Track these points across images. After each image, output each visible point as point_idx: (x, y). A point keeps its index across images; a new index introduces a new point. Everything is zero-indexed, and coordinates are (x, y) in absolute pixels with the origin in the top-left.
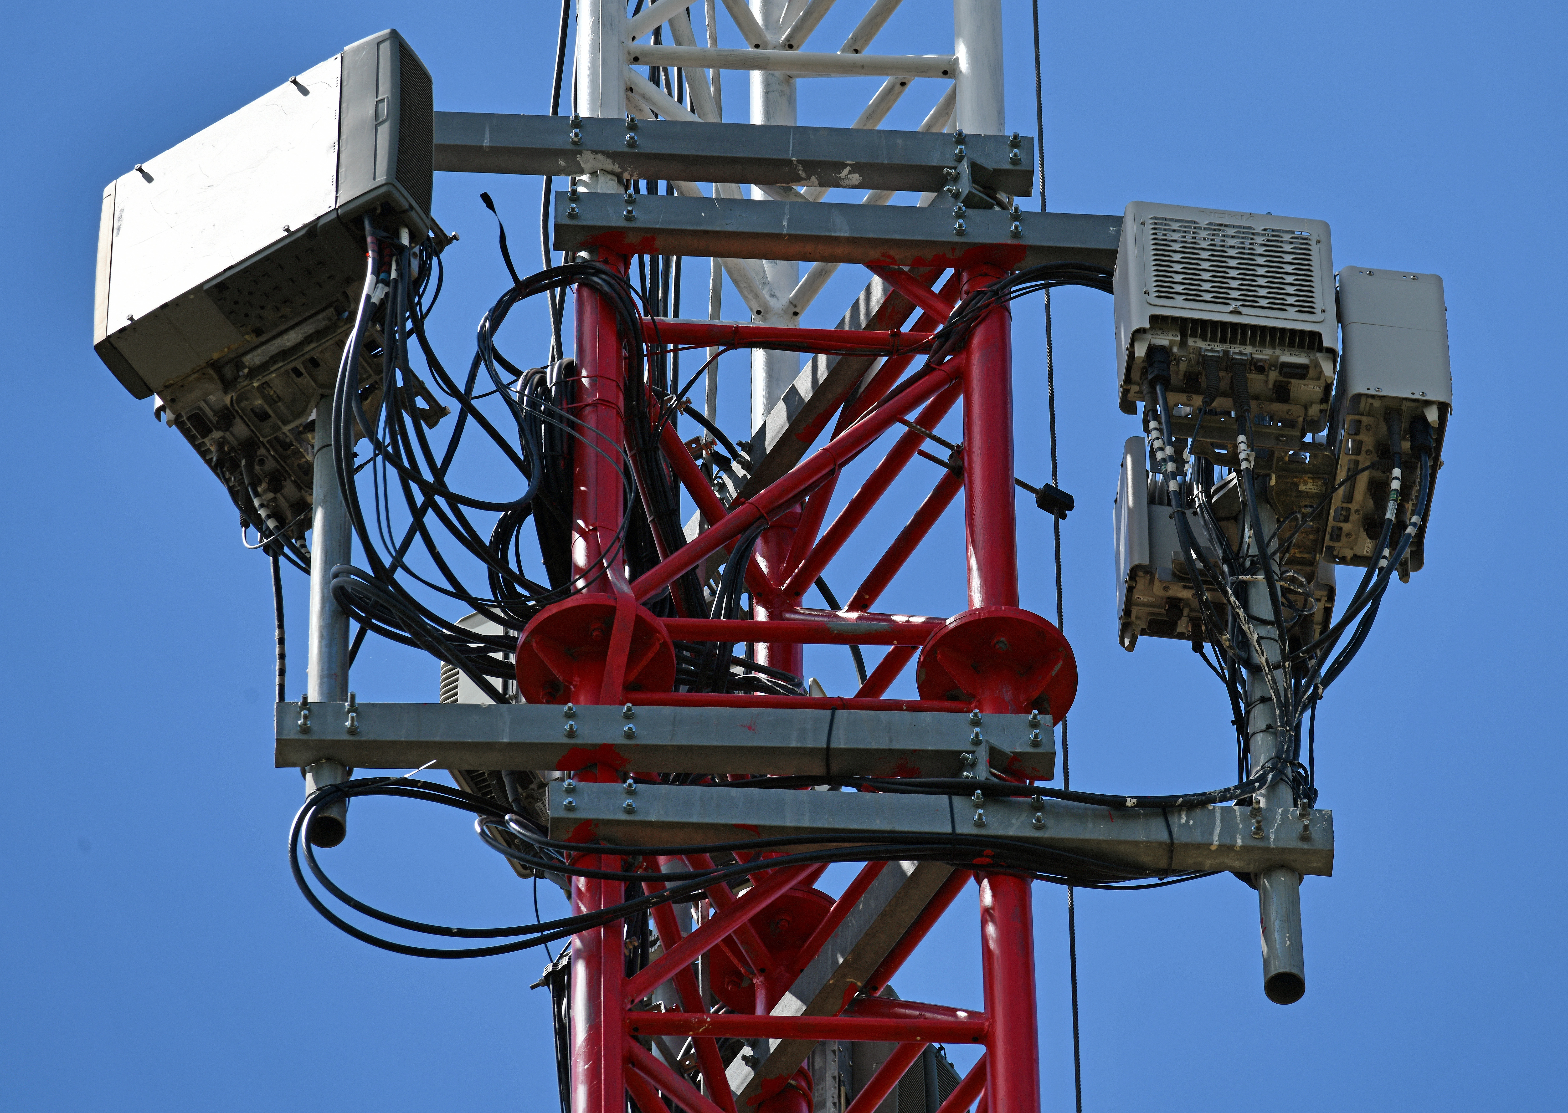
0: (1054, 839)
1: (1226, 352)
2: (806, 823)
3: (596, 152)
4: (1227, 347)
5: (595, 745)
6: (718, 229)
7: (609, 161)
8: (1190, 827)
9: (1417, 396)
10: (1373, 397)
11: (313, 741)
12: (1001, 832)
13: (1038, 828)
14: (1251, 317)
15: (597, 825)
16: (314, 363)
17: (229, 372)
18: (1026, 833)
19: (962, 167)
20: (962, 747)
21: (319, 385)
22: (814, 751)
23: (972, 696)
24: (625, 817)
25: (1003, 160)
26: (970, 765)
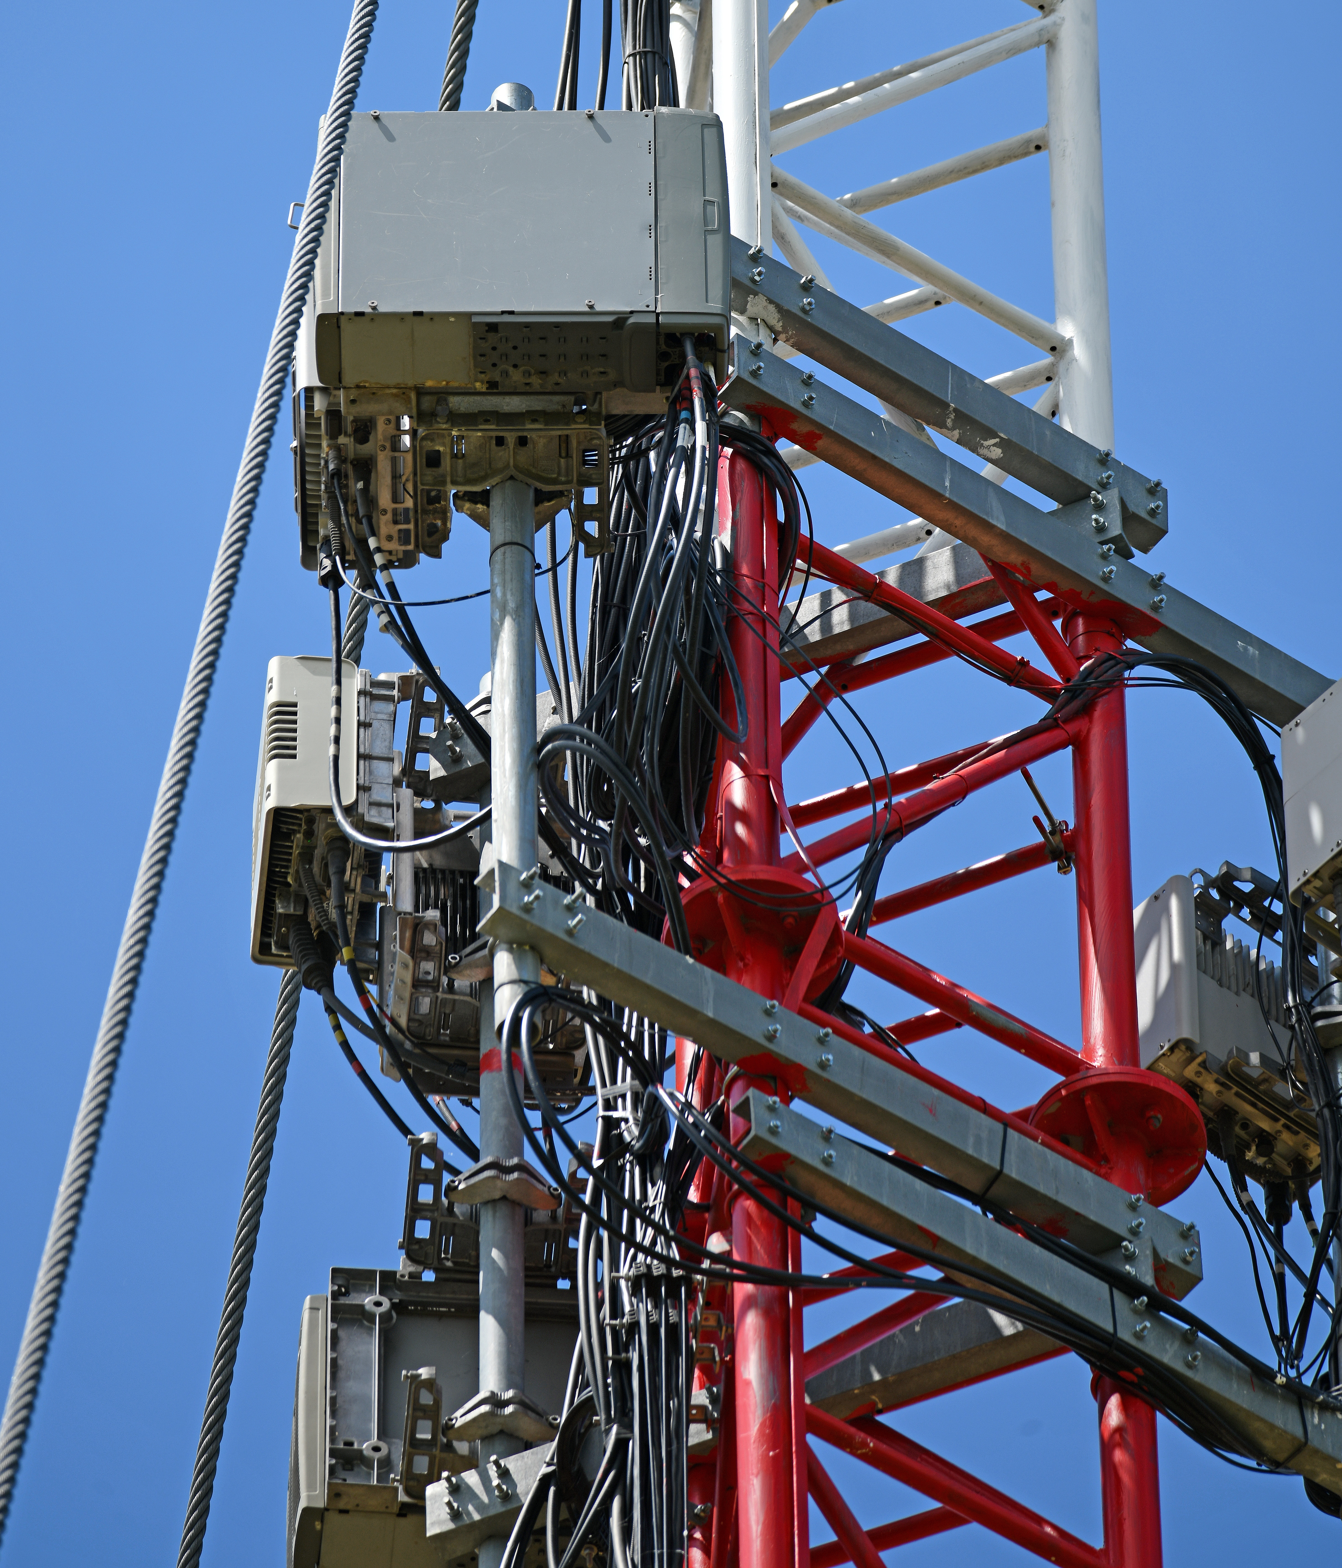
0: (1201, 1386)
2: (984, 1256)
3: (771, 302)
5: (791, 1061)
6: (887, 459)
7: (777, 316)
8: (1322, 1432)
11: (532, 925)
12: (1156, 1355)
13: (1190, 1366)
15: (792, 1163)
16: (523, 442)
17: (427, 402)
18: (1180, 1366)
19: (1111, 498)
20: (1122, 1231)
21: (515, 466)
22: (987, 1166)
23: (1108, 1162)
24: (823, 1167)
25: (1142, 505)
26: (1130, 1258)
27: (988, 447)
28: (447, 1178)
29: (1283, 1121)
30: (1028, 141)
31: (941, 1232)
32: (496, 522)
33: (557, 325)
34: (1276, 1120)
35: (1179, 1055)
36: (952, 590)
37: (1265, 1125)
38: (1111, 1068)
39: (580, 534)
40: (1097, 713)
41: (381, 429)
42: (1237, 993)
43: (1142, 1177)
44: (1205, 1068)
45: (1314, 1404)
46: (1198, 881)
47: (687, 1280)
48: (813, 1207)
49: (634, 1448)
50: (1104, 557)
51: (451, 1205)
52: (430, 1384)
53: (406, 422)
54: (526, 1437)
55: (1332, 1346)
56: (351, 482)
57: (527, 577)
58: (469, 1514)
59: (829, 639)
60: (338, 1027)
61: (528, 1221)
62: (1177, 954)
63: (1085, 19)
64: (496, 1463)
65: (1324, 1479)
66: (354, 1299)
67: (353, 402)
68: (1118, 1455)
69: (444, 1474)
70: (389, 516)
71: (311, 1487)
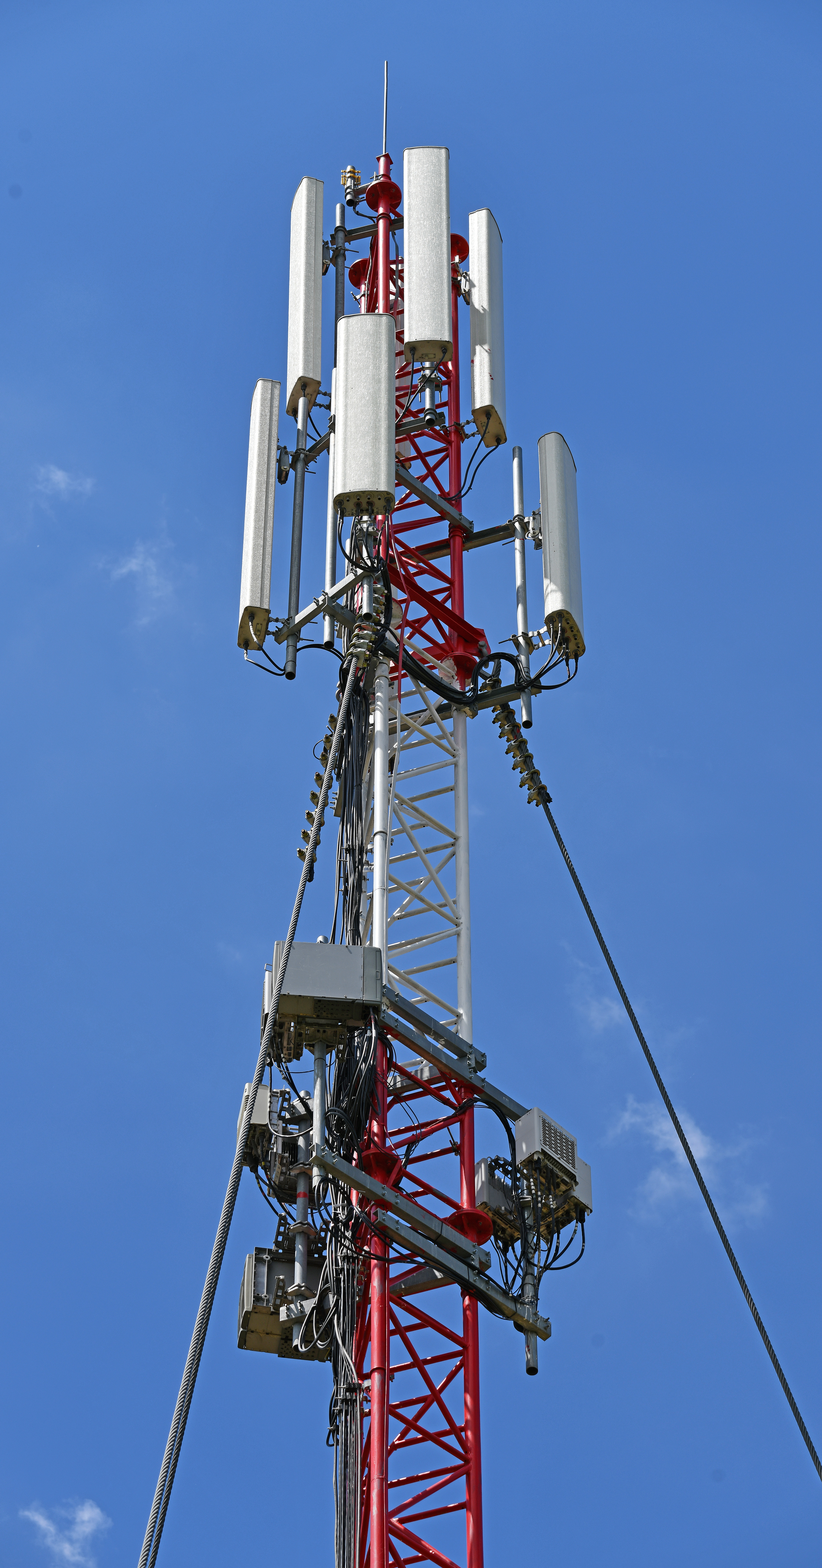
1: (553, 1168)
2: (435, 1256)
3: (388, 999)
5: (388, 1201)
6: (416, 1043)
7: (389, 1002)
8: (521, 1310)
9: (586, 1204)
10: (576, 1198)
12: (479, 1286)
13: (487, 1290)
14: (562, 1162)
15: (388, 1229)
16: (324, 1032)
17: (300, 1019)
18: (485, 1290)
19: (472, 1057)
20: (471, 1253)
21: (322, 1038)
22: (437, 1233)
23: (467, 1233)
24: (396, 1230)
25: (480, 1059)
26: (473, 1260)
27: (441, 1041)
28: (288, 1226)
29: (509, 1225)
30: (452, 960)
31: (425, 1250)
32: (316, 1053)
33: (337, 1001)
34: (507, 1225)
35: (483, 1206)
36: (429, 1078)
37: (504, 1226)
38: (469, 1209)
39: (337, 1056)
40: (467, 1114)
41: (286, 1025)
42: (498, 1191)
43: (476, 1238)
44: (490, 1210)
45: (519, 1302)
46: (489, 1160)
47: (357, 1258)
48: (393, 1241)
49: (341, 1302)
50: (470, 1072)
51: (288, 1232)
52: (283, 1280)
53: (292, 1024)
54: (307, 1296)
55: (522, 1287)
56: (277, 1039)
57: (324, 1068)
58: (291, 1316)
59: (396, 1089)
60: (259, 1183)
61: (308, 1238)
62: (483, 1179)
63: (468, 929)
64: (300, 1303)
65: (520, 1322)
66: (261, 1256)
67: (280, 1018)
68: (468, 1312)
69: (286, 1305)
70: (286, 1048)
71: (247, 1305)
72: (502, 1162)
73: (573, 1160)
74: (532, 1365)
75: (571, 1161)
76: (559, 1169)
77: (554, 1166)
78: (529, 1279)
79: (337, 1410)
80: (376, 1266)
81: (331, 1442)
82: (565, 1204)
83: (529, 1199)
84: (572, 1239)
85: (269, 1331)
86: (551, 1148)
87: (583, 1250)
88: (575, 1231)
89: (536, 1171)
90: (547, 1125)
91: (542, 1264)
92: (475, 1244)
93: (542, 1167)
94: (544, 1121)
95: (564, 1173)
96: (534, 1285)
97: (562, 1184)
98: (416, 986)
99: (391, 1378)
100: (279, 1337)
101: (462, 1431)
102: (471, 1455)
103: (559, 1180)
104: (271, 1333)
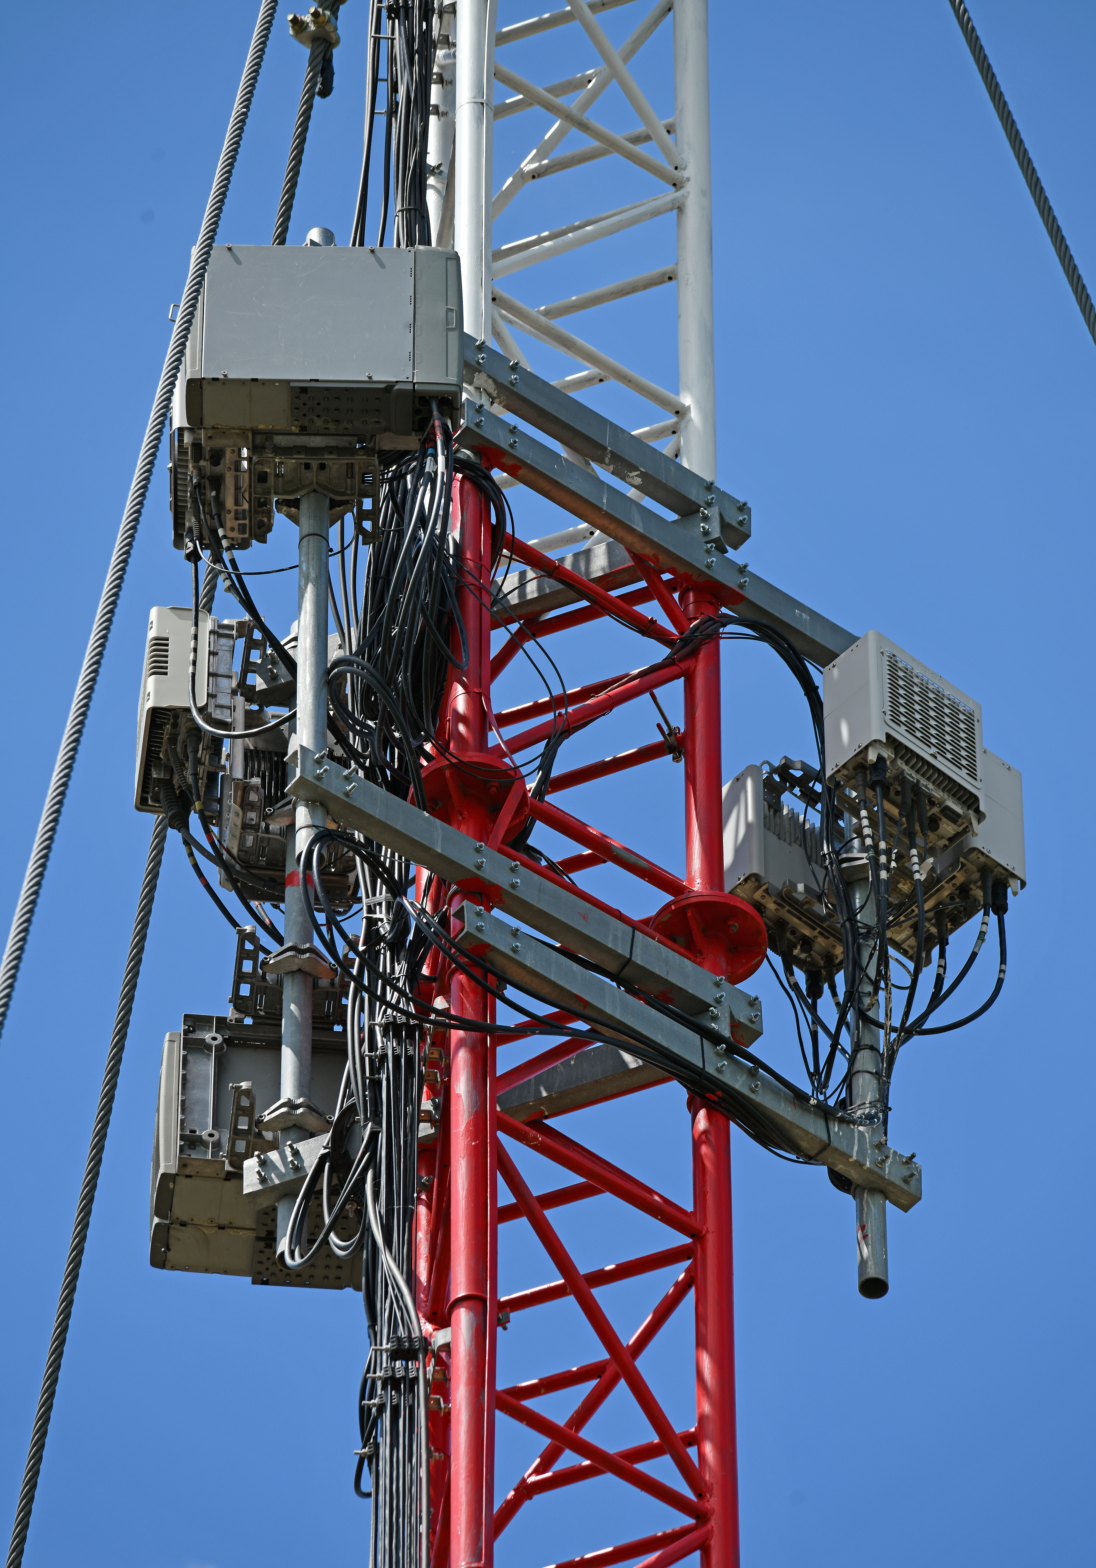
0: (760, 1104)
1: (918, 781)
2: (618, 1015)
3: (490, 377)
4: (919, 777)
5: (492, 883)
6: (565, 484)
7: (493, 386)
8: (840, 1137)
9: (1009, 868)
10: (983, 853)
11: (322, 789)
12: (732, 1083)
13: (753, 1091)
14: (942, 764)
15: (491, 950)
16: (322, 467)
17: (259, 439)
18: (746, 1091)
19: (713, 513)
20: (710, 1000)
21: (317, 483)
22: (620, 956)
23: (701, 954)
24: (511, 954)
25: (734, 518)
26: (715, 1018)
27: (633, 477)
28: (262, 956)
29: (819, 929)
30: (664, 274)
31: (587, 998)
32: (304, 520)
33: (347, 389)
34: (814, 929)
35: (750, 885)
36: (608, 571)
37: (807, 932)
38: (705, 892)
39: (359, 529)
40: (701, 656)
41: (229, 456)
42: (790, 844)
43: (724, 965)
44: (768, 893)
45: (835, 1119)
46: (766, 769)
47: (420, 1027)
48: (505, 980)
49: (383, 1138)
50: (708, 552)
51: (264, 974)
52: (248, 1093)
53: (245, 452)
54: (311, 1129)
55: (848, 1080)
56: (208, 491)
57: (324, 557)
58: (272, 1180)
59: (524, 603)
60: (191, 854)
61: (315, 986)
62: (750, 817)
63: (703, 193)
64: (291, 1146)
65: (840, 1168)
66: (199, 1035)
67: (210, 438)
68: (704, 1149)
69: (256, 1153)
70: (232, 514)
71: (167, 1159)
72: (798, 774)
73: (972, 758)
74: (872, 1272)
75: (964, 762)
76: (933, 783)
77: (923, 775)
78: (865, 1060)
79: (374, 1405)
80: (461, 1043)
81: (367, 1484)
82: (953, 870)
83: (865, 861)
84: (974, 955)
85: (223, 1221)
86: (911, 731)
87: (1000, 982)
88: (982, 936)
89: (874, 790)
90: (901, 674)
91: (896, 1022)
92: (721, 980)
93: (891, 781)
94: (893, 666)
95: (949, 791)
96: (877, 1075)
97: (944, 819)
98: (567, 343)
99: (503, 1323)
100: (251, 1234)
101: (690, 1445)
102: (713, 1502)
103: (935, 810)
104: (231, 1226)
